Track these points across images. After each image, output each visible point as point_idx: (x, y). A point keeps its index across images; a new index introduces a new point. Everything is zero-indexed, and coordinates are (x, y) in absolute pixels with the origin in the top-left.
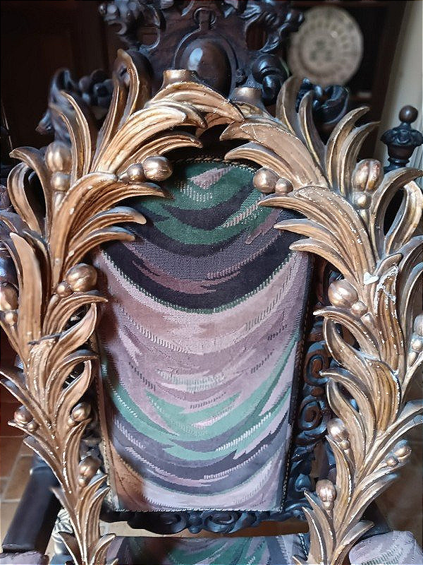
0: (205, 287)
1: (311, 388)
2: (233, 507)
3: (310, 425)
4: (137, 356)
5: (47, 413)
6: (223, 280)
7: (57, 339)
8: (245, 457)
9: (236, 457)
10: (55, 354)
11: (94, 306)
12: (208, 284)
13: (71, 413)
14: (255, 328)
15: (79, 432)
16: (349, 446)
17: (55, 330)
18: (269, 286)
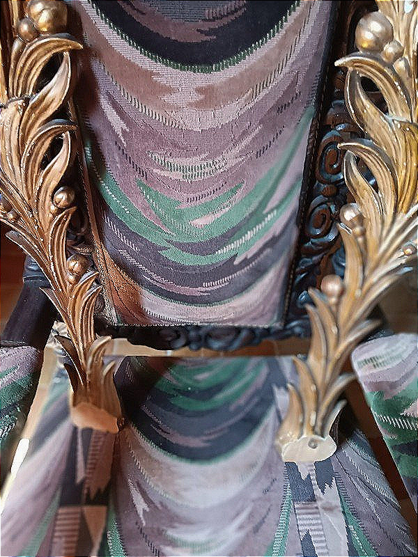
0: (202, 32)
1: (323, 186)
2: (233, 321)
3: (318, 232)
4: (124, 132)
5: (26, 199)
6: (225, 21)
7: (27, 101)
8: (246, 262)
9: (236, 263)
10: (27, 122)
11: (66, 54)
12: (206, 27)
13: (52, 197)
14: (262, 94)
15: (64, 223)
16: (363, 233)
17: (24, 91)
18: (283, 32)
